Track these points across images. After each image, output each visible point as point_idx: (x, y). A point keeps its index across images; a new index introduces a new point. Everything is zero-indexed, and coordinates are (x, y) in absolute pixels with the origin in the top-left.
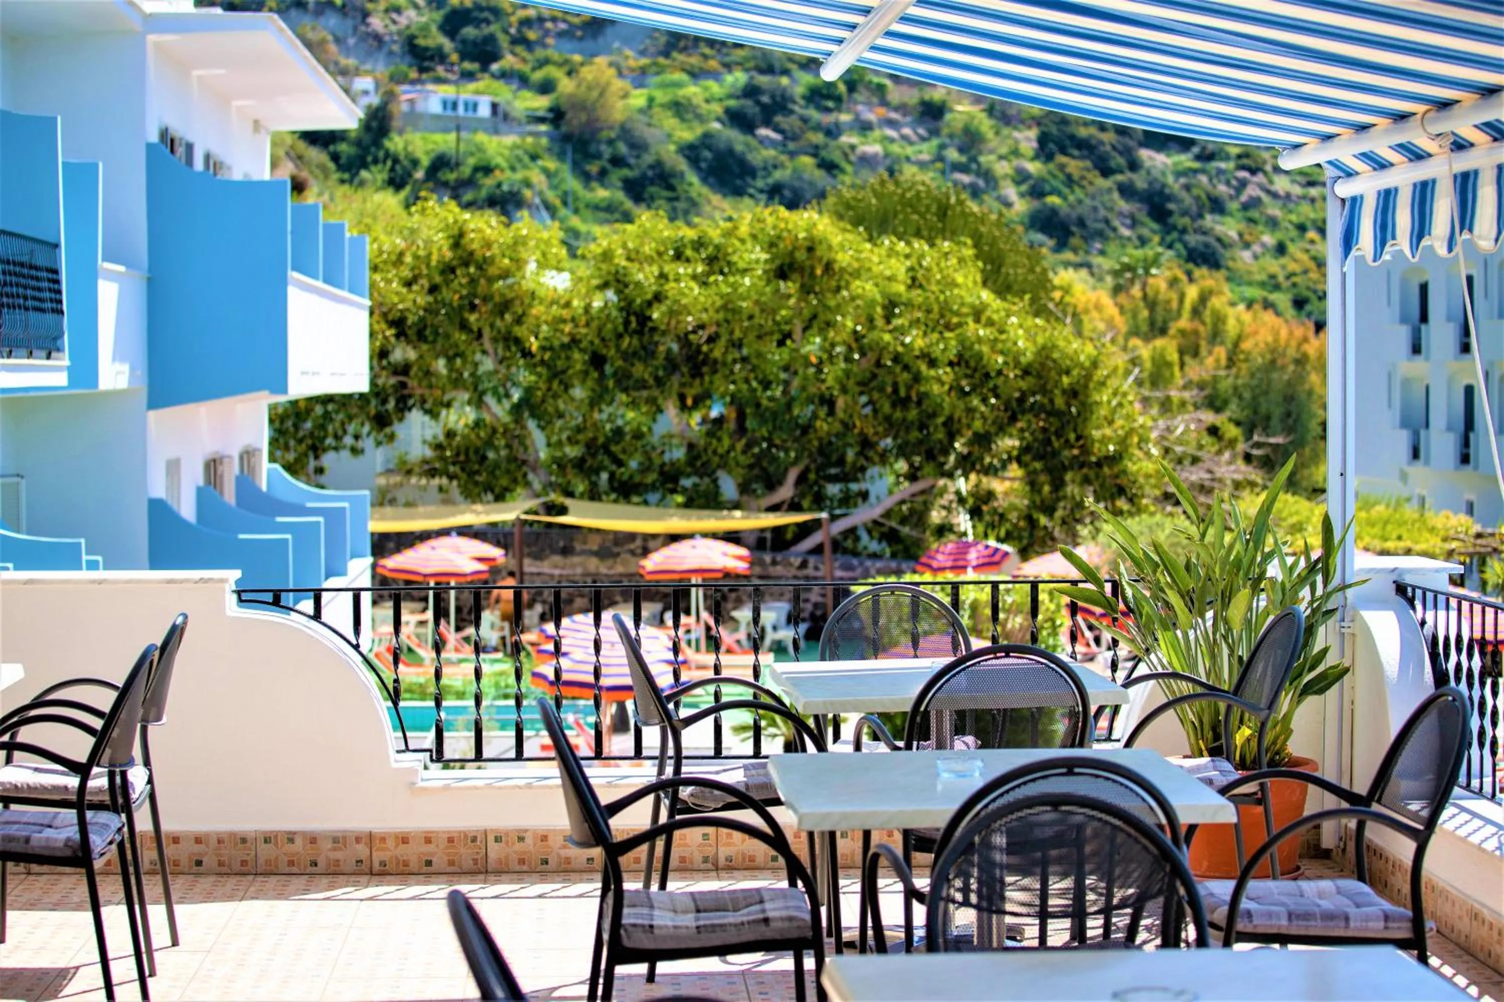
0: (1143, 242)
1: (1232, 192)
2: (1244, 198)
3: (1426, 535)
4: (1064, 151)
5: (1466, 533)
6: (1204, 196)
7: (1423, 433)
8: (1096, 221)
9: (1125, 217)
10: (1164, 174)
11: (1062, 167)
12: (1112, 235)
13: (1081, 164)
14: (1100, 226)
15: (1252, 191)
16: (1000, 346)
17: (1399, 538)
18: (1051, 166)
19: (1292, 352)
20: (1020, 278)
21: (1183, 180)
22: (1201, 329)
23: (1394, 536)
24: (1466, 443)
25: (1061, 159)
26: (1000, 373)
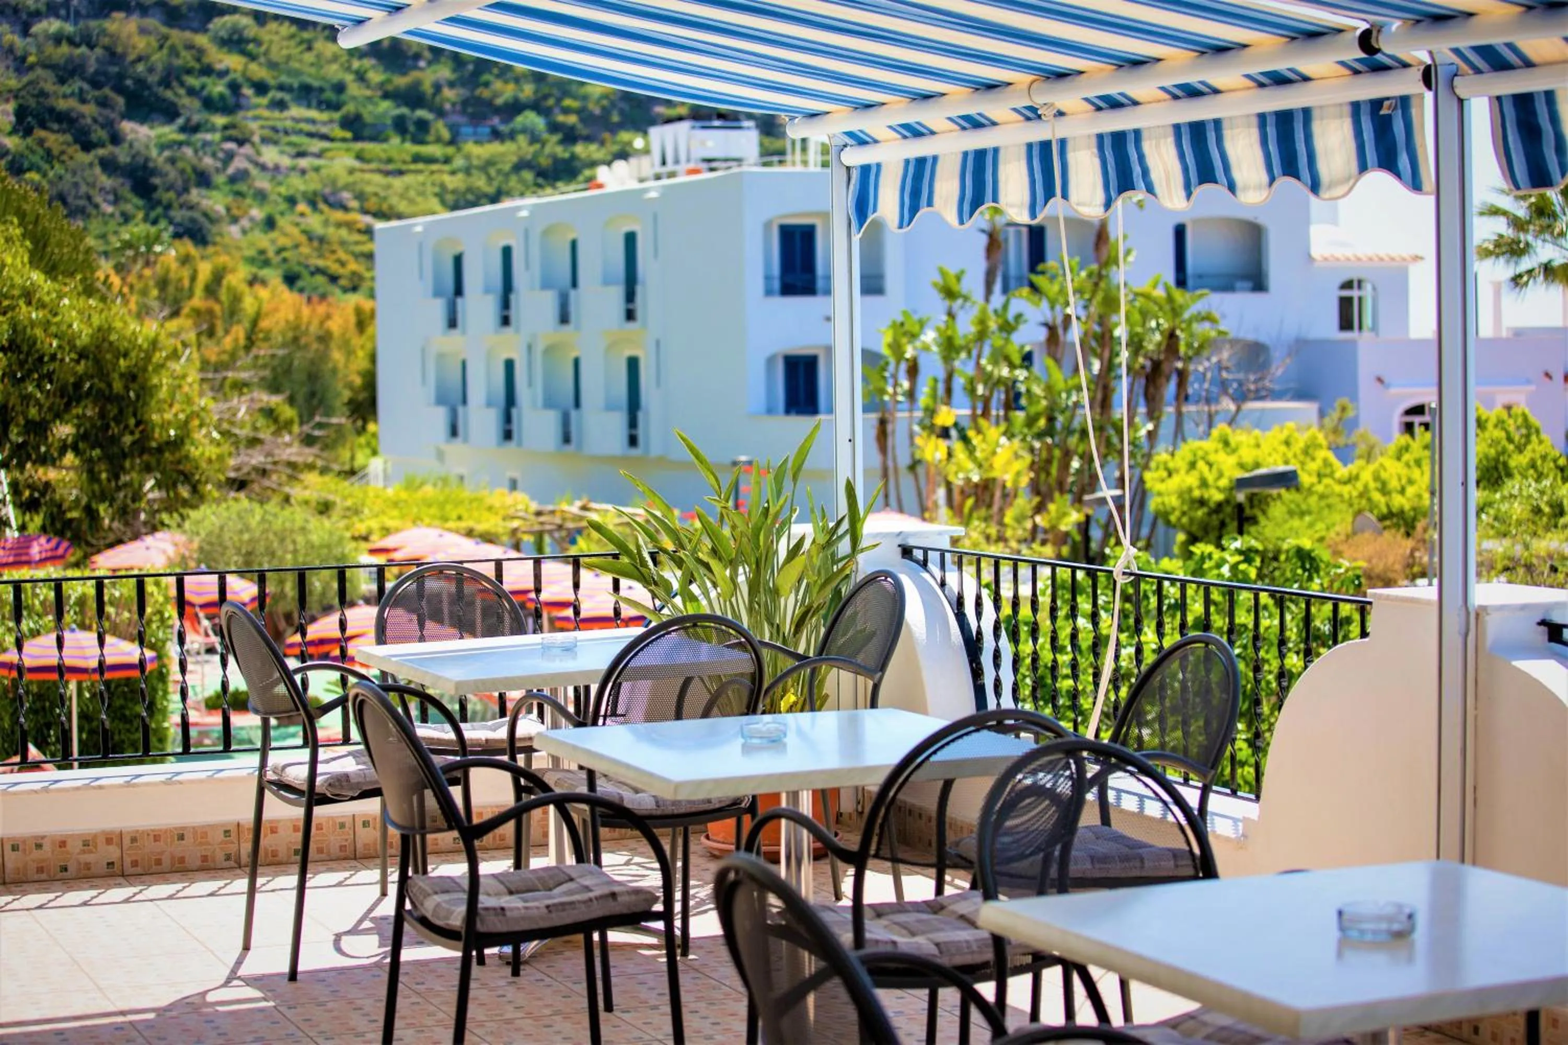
0: (127, 218)
1: (219, 165)
2: (231, 170)
3: (486, 514)
4: (43, 126)
5: (526, 511)
6: (189, 170)
7: (460, 409)
8: (77, 197)
9: (108, 193)
10: (147, 147)
11: (41, 142)
12: (94, 212)
13: (61, 138)
14: (82, 202)
15: (239, 163)
16: (53, 329)
17: (460, 518)
18: (29, 140)
19: (314, 329)
20: (65, 258)
21: (167, 153)
22: (217, 308)
23: (454, 515)
24: (508, 419)
25: (40, 133)
26: (53, 357)
